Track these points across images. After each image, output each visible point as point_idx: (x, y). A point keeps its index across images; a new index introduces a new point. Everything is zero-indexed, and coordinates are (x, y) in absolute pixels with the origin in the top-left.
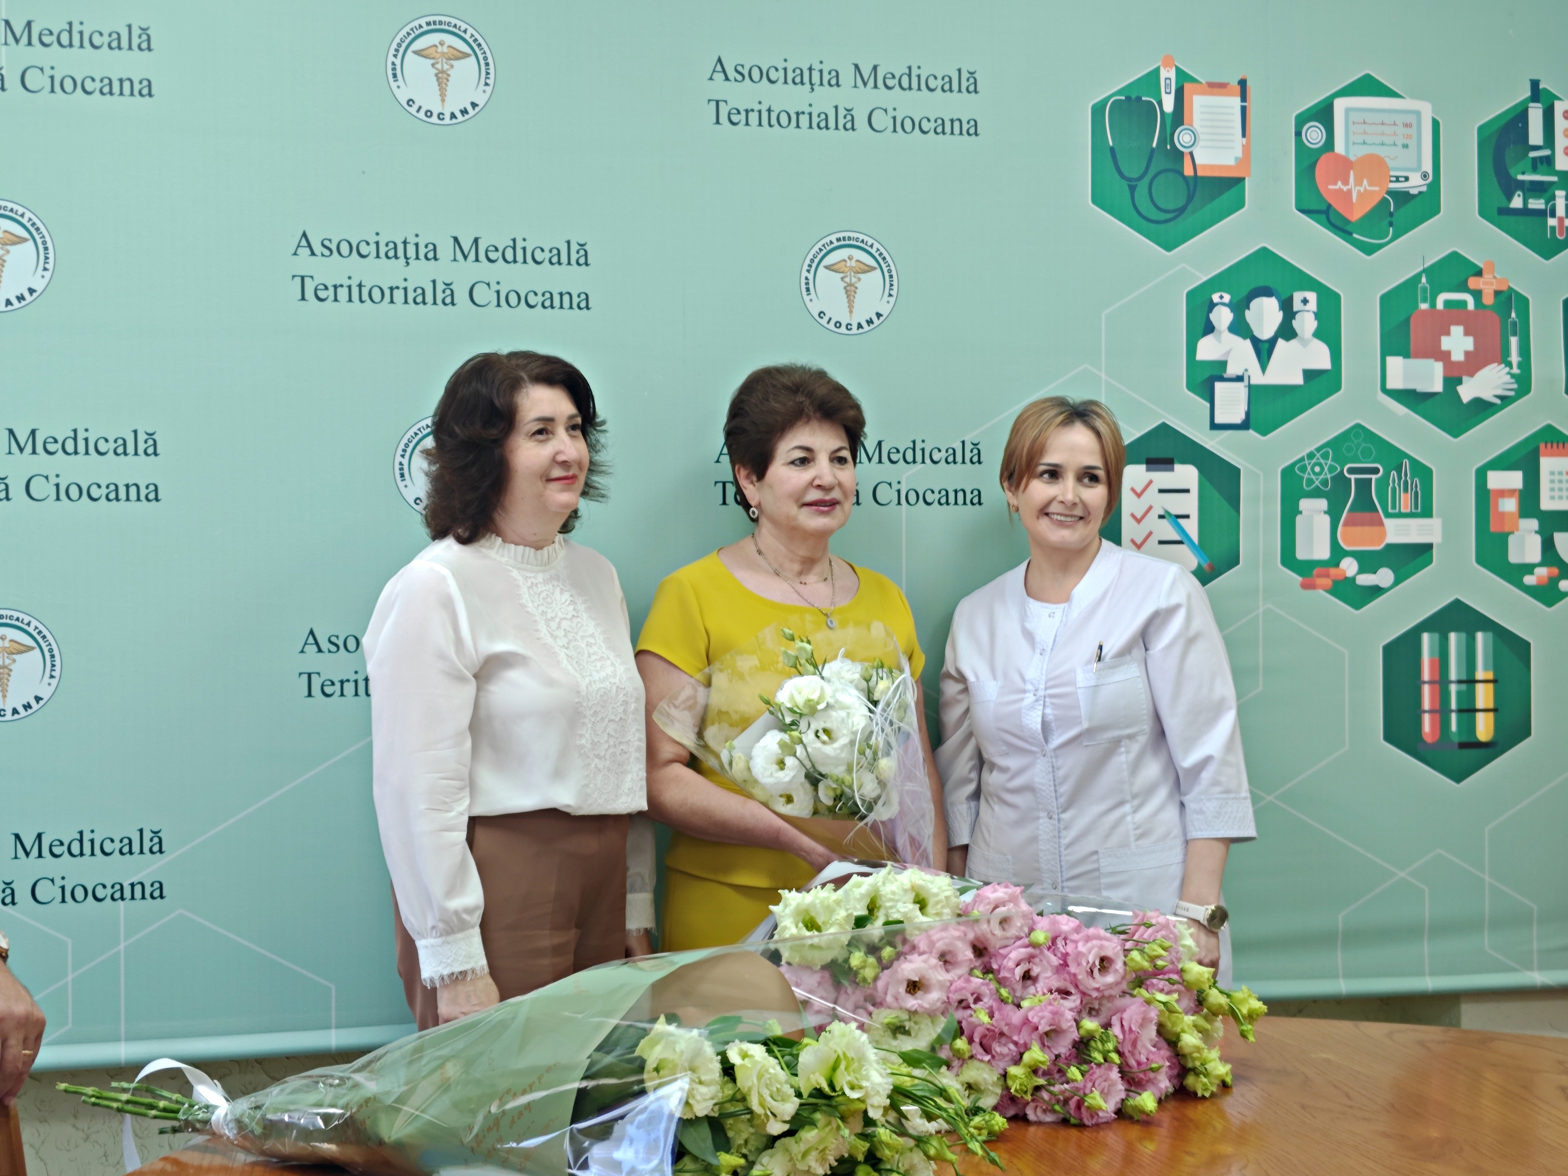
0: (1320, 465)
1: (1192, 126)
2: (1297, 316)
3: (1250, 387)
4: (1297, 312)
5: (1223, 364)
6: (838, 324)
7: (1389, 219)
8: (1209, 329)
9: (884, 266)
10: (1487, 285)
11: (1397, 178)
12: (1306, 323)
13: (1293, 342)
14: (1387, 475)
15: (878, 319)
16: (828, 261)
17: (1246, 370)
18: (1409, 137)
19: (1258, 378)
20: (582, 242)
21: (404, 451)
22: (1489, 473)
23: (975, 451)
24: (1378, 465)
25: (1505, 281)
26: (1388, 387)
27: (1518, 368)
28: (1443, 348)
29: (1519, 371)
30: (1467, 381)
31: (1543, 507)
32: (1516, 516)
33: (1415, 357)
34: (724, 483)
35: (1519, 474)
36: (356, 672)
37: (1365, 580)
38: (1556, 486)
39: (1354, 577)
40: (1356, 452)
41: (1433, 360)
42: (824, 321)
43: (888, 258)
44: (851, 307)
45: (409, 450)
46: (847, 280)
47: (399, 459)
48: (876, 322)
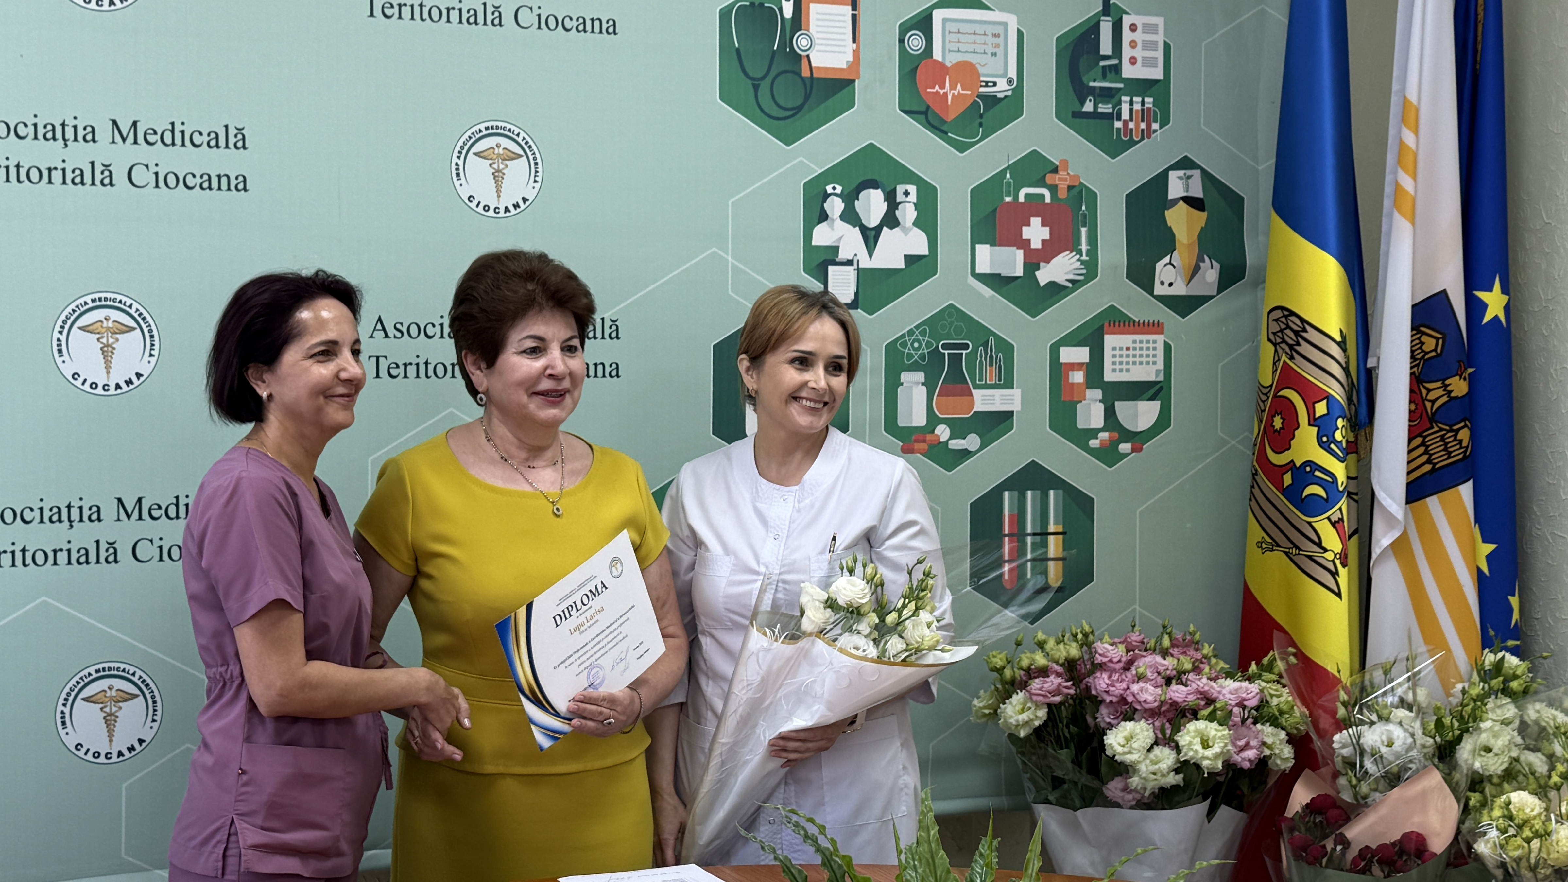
0: (918, 341)
1: (808, 31)
2: (900, 207)
3: (858, 269)
4: (900, 203)
5: (835, 249)
6: (486, 208)
7: (979, 120)
8: (824, 217)
9: (529, 154)
10: (1061, 181)
11: (987, 82)
12: (908, 213)
13: (896, 230)
14: (975, 350)
15: (524, 203)
16: (477, 148)
17: (856, 255)
18: (997, 46)
19: (865, 262)
20: (239, 127)
21: (62, 327)
22: (1062, 349)
23: (614, 328)
24: (968, 342)
25: (1077, 177)
26: (977, 271)
27: (1087, 256)
28: (1024, 237)
29: (1087, 258)
30: (1045, 267)
31: (1106, 379)
32: (1085, 386)
33: (1000, 245)
34: (378, 358)
35: (1087, 349)
36: (13, 544)
37: (956, 445)
38: (1118, 360)
39: (947, 442)
40: (949, 330)
41: (1015, 248)
42: (473, 205)
43: (534, 147)
44: (498, 192)
45: (67, 327)
46: (495, 166)
47: (56, 335)
48: (523, 206)
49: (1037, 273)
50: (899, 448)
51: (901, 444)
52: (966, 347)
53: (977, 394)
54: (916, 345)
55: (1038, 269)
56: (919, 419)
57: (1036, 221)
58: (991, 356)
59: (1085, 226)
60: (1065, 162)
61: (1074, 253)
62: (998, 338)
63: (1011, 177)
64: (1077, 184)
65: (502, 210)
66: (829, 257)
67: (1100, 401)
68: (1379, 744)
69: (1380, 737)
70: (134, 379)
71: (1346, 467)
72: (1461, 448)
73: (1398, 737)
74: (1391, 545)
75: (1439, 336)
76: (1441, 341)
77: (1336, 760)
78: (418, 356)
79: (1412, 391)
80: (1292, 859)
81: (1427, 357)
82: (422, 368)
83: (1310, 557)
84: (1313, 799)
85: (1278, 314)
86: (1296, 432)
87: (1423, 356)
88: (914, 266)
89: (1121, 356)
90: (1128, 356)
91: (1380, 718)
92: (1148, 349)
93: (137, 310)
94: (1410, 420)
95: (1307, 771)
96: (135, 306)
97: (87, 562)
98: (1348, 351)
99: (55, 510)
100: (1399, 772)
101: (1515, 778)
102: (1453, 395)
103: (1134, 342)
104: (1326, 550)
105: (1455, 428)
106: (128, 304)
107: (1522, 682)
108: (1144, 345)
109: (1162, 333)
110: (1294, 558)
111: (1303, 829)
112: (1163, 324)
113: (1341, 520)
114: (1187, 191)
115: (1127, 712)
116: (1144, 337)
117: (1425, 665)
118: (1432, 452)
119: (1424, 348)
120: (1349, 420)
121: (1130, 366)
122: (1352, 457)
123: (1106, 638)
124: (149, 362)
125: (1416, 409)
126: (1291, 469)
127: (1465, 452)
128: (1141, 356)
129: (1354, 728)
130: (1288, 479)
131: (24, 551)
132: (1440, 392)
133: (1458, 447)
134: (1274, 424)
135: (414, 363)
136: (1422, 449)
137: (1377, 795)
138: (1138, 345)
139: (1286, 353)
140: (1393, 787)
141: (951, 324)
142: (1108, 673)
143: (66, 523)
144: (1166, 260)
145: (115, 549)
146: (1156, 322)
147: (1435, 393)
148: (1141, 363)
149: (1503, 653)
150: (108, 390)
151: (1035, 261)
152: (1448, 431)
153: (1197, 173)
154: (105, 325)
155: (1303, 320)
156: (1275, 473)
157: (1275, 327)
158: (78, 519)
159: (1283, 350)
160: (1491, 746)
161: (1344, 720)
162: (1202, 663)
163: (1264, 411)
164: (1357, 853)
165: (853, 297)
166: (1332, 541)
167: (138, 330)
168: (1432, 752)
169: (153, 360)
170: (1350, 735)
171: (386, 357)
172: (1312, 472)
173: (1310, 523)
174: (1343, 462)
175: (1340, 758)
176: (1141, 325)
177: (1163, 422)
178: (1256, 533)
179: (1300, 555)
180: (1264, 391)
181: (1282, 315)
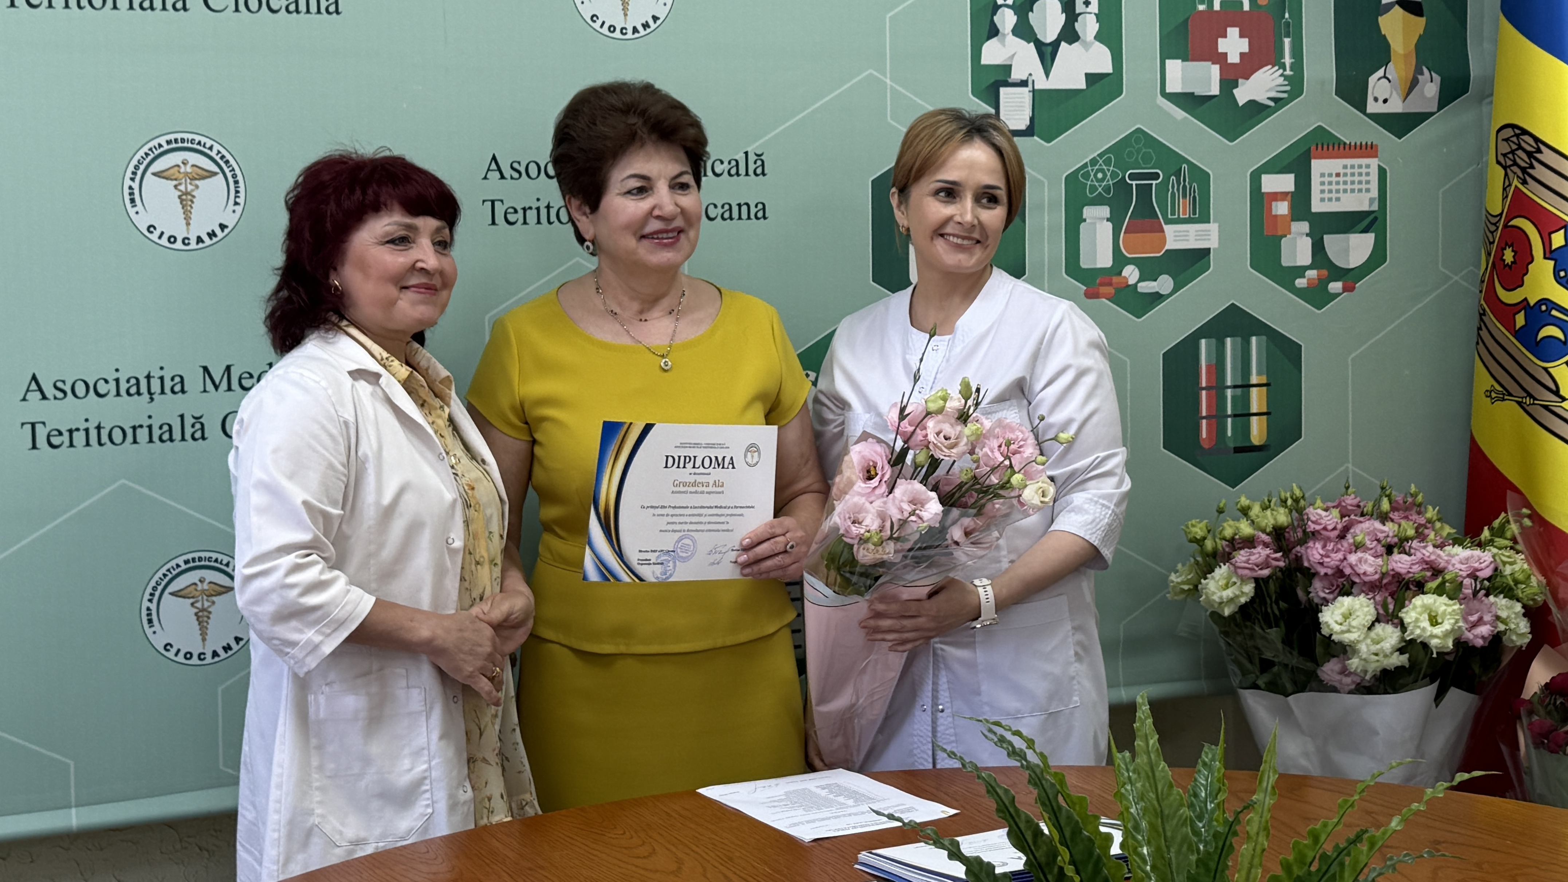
0: (1102, 171)
2: (1080, 18)
3: (1034, 91)
4: (1080, 14)
5: (1007, 68)
6: (612, 29)
8: (994, 32)
12: (1089, 26)
13: (1076, 44)
14: (1166, 180)
15: (655, 22)
17: (1030, 75)
19: (1042, 83)
21: (134, 173)
22: (1263, 176)
23: (759, 163)
24: (1158, 171)
26: (1168, 91)
27: (1291, 70)
28: (1220, 50)
29: (1291, 73)
30: (1243, 84)
31: (1314, 210)
32: (1289, 219)
33: (1193, 60)
34: (493, 202)
35: (1291, 177)
36: (87, 420)
37: (1146, 287)
38: (1326, 187)
39: (1136, 285)
40: (1137, 158)
41: (1210, 63)
42: (597, 25)
44: (625, 10)
45: (139, 173)
47: (128, 182)
48: (653, 26)
49: (1235, 91)
50: (1083, 292)
51: (1085, 288)
52: (1155, 176)
53: (1169, 229)
54: (1100, 175)
55: (1237, 86)
56: (1105, 260)
57: (1233, 32)
58: (1184, 186)
59: (1288, 36)
61: (1277, 68)
62: (1191, 165)
65: (630, 31)
66: (1001, 78)
67: (1307, 235)
70: (218, 231)
78: (538, 200)
80: (1531, 746)
82: (544, 212)
83: (1546, 407)
84: (1553, 678)
85: (1509, 132)
86: (1530, 266)
88: (1097, 86)
89: (1330, 183)
90: (1338, 183)
92: (1360, 174)
93: (219, 152)
95: (1546, 647)
96: (216, 147)
97: (171, 439)
99: (133, 381)
103: (1345, 167)
104: (1563, 399)
106: (208, 146)
108: (1356, 171)
109: (1376, 156)
110: (1528, 408)
111: (1542, 712)
112: (1376, 146)
115: (1344, 585)
116: (1356, 162)
121: (1341, 195)
123: (1319, 503)
124: (234, 211)
126: (1524, 308)
128: (1353, 183)
130: (1520, 320)
131: (99, 428)
134: (1505, 257)
135: (534, 207)
138: (1349, 171)
139: (1518, 177)
141: (1138, 152)
142: (1322, 543)
143: (146, 396)
144: (1381, 72)
145: (202, 424)
146: (1369, 143)
148: (1353, 191)
150: (189, 244)
151: (1232, 78)
154: (182, 170)
155: (1537, 140)
156: (1506, 313)
157: (1505, 148)
158: (159, 390)
159: (1515, 173)
162: (1427, 528)
163: (1493, 242)
165: (1028, 123)
167: (221, 175)
169: (239, 209)
171: (502, 201)
172: (1548, 311)
173: (1546, 369)
176: (1352, 148)
177: (1378, 257)
178: (1484, 381)
179: (1534, 404)
180: (1492, 220)
181: (1513, 134)
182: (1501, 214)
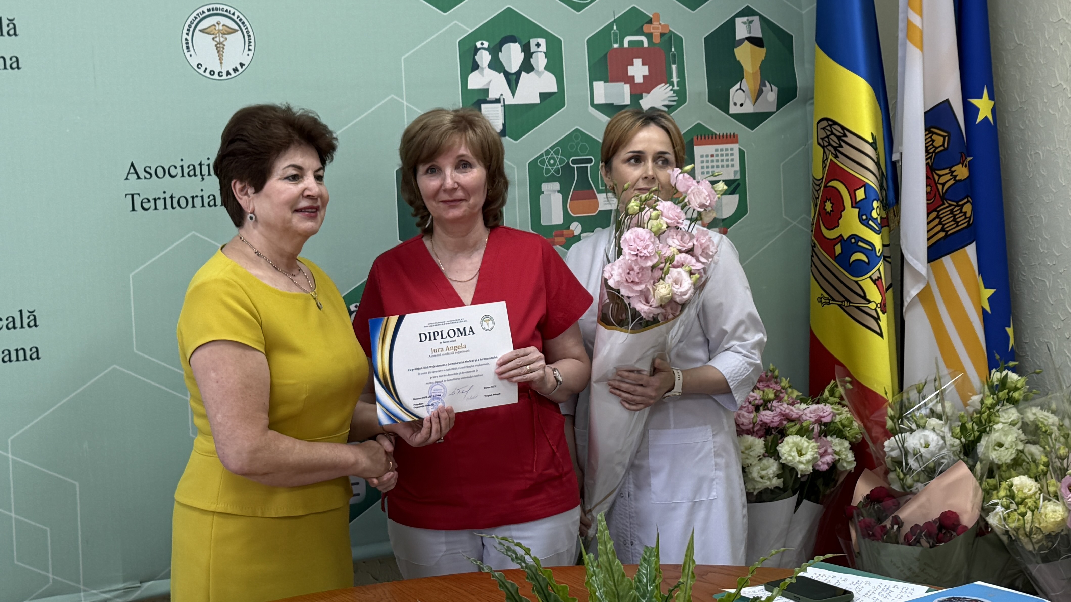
0: (554, 158)
2: (534, 56)
3: (505, 106)
4: (533, 53)
5: (486, 91)
6: (212, 73)
8: (475, 67)
9: (243, 28)
12: (540, 60)
13: (532, 73)
15: (242, 67)
16: (201, 27)
17: (502, 95)
19: (510, 100)
24: (593, 157)
25: (667, 26)
26: (595, 103)
27: (678, 86)
28: (629, 74)
29: (678, 88)
30: (646, 96)
33: (611, 81)
34: (133, 195)
38: (705, 164)
39: (579, 235)
40: (577, 149)
41: (623, 83)
42: (201, 71)
43: (246, 23)
44: (221, 59)
46: (217, 39)
48: (241, 70)
49: (641, 102)
52: (591, 161)
53: (600, 196)
54: (552, 162)
55: (641, 98)
56: (558, 219)
57: (638, 62)
59: (674, 63)
60: (657, 15)
61: (668, 85)
63: (617, 29)
64: (667, 31)
65: (224, 74)
68: (918, 446)
69: (919, 441)
71: (882, 238)
72: (966, 218)
73: (933, 440)
74: (918, 295)
75: (945, 134)
76: (947, 138)
77: (886, 459)
78: (164, 193)
79: (927, 177)
80: (860, 537)
81: (937, 151)
82: (169, 201)
83: (858, 308)
84: (872, 491)
85: (825, 123)
86: (843, 213)
87: (934, 151)
89: (707, 162)
90: (712, 161)
91: (918, 426)
92: (727, 155)
94: (927, 200)
95: (866, 470)
98: (878, 149)
100: (935, 467)
101: (1021, 465)
102: (958, 178)
103: (717, 150)
104: (869, 302)
105: (960, 203)
107: (1022, 392)
108: (724, 152)
109: (736, 142)
110: (846, 308)
111: (866, 514)
112: (737, 135)
113: (880, 278)
114: (750, 33)
116: (724, 146)
117: (948, 385)
118: (944, 222)
119: (934, 144)
120: (882, 202)
121: (715, 169)
122: (885, 230)
125: (931, 190)
126: (840, 241)
127: (969, 221)
128: (722, 161)
129: (900, 435)
130: (838, 249)
132: (948, 177)
133: (963, 217)
134: (826, 208)
135: (161, 197)
136: (937, 221)
137: (919, 485)
138: (719, 153)
139: (832, 153)
140: (932, 478)
141: (577, 145)
144: (738, 86)
146: (732, 134)
147: (945, 178)
148: (722, 166)
149: (1006, 371)
151: (638, 93)
152: (956, 206)
153: (756, 19)
155: (843, 128)
156: (828, 245)
157: (823, 134)
159: (830, 151)
160: (1003, 443)
161: (892, 430)
162: (782, 393)
163: (818, 198)
164: (909, 530)
165: (502, 127)
166: (874, 295)
168: (959, 449)
170: (896, 441)
171: (139, 194)
172: (856, 243)
173: (856, 282)
174: (879, 234)
175: (890, 459)
176: (721, 137)
177: (741, 210)
178: (817, 292)
179: (850, 306)
180: (817, 183)
181: (827, 124)
182: (822, 179)
